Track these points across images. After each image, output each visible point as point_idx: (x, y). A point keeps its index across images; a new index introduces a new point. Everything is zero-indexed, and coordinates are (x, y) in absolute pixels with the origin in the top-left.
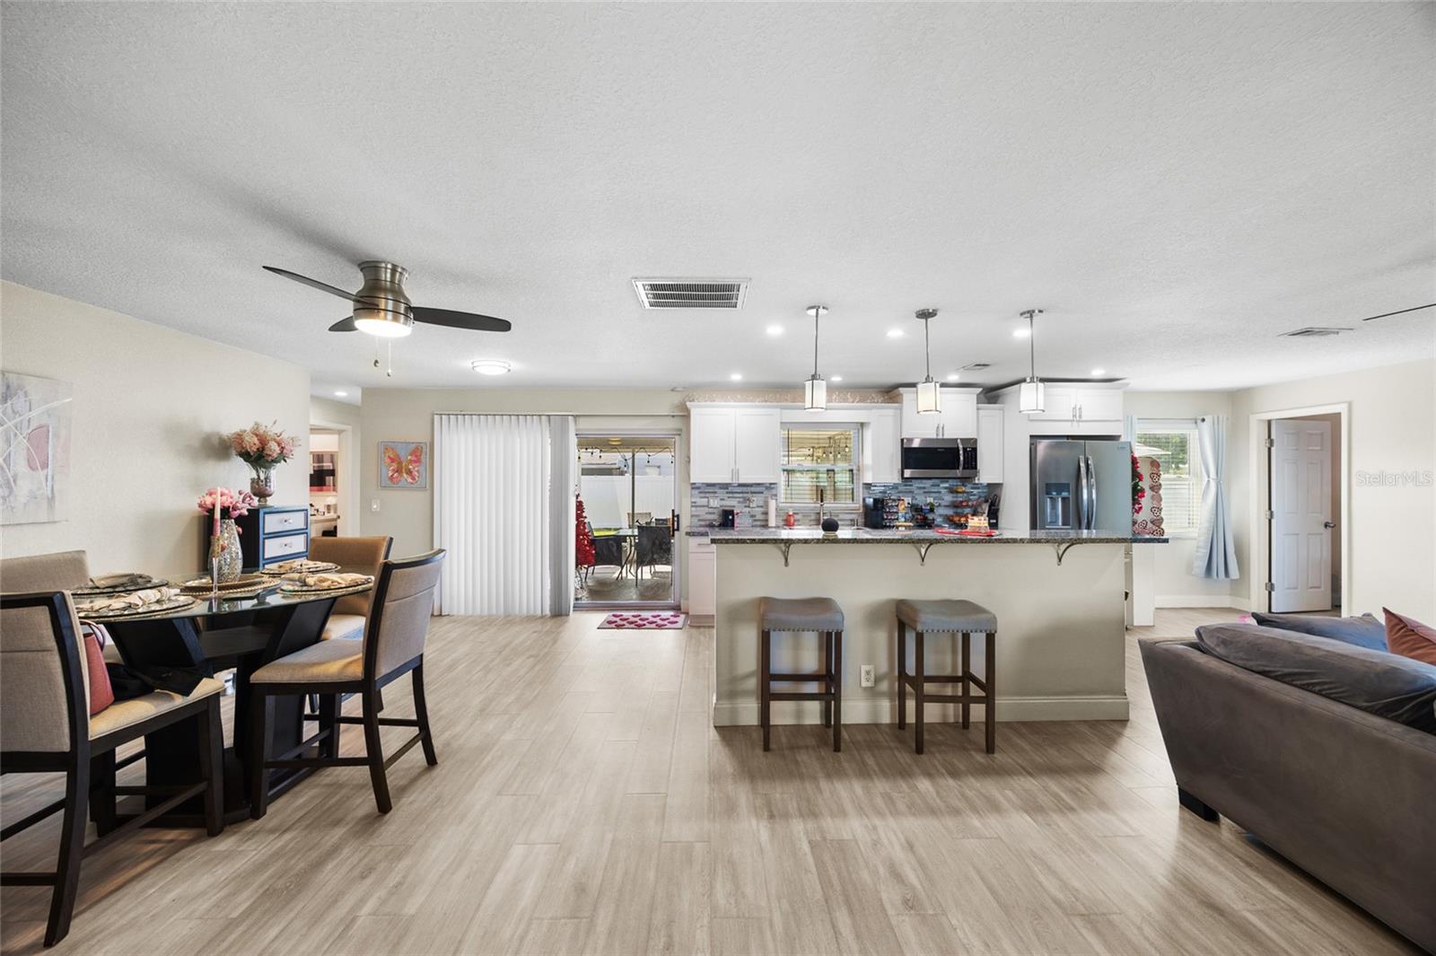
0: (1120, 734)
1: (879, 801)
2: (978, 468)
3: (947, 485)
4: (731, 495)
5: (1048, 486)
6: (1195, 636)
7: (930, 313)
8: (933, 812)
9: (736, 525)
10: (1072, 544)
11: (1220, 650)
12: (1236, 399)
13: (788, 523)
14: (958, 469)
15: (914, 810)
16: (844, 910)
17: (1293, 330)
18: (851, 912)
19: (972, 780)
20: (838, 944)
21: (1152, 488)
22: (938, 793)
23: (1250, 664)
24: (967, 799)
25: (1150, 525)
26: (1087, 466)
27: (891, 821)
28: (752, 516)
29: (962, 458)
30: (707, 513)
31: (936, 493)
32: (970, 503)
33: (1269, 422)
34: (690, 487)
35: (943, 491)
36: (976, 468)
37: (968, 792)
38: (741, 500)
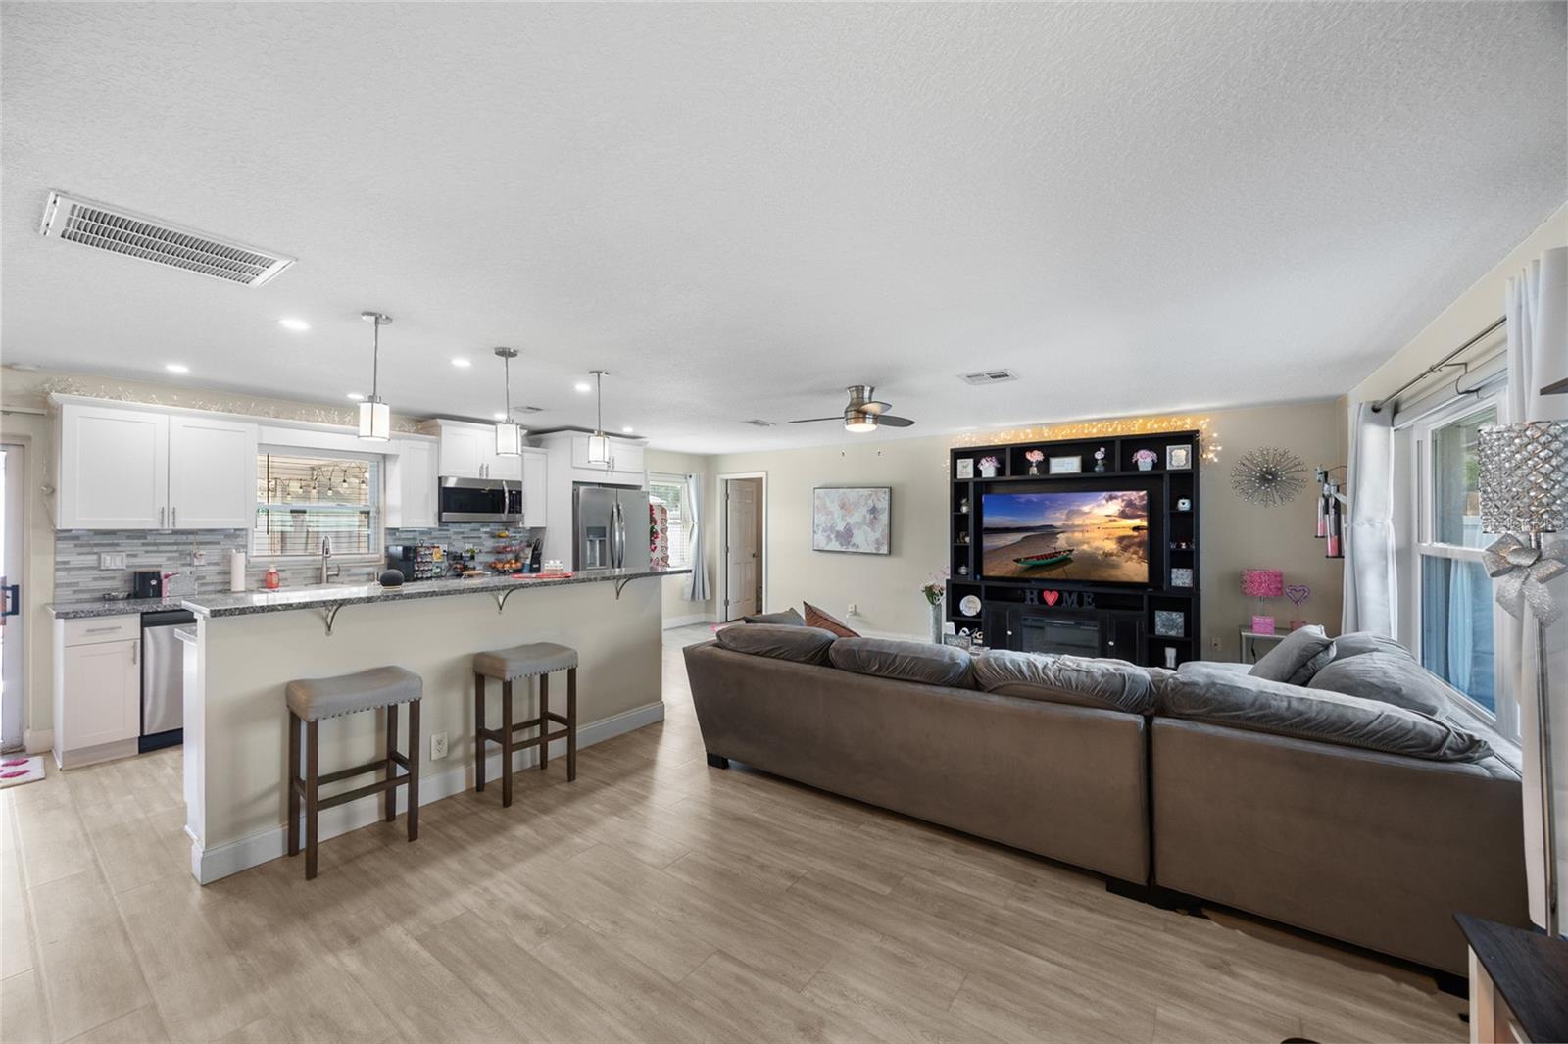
0: (661, 731)
1: (483, 866)
2: (523, 511)
3: (488, 530)
4: (154, 548)
5: (588, 529)
6: (716, 638)
7: (509, 352)
8: (538, 849)
9: (163, 595)
10: (630, 579)
11: (732, 645)
12: (708, 462)
13: (268, 583)
14: (503, 512)
15: (519, 856)
16: (482, 974)
17: (749, 420)
18: (490, 971)
19: (565, 808)
20: (487, 1003)
21: (662, 531)
22: (536, 832)
23: (750, 649)
24: (562, 825)
25: (661, 561)
26: (619, 510)
27: (501, 876)
28: (198, 579)
29: (507, 500)
30: (95, 579)
31: (476, 537)
32: (513, 549)
33: (727, 481)
34: (53, 537)
35: (483, 536)
36: (521, 512)
37: (564, 820)
38: (176, 555)
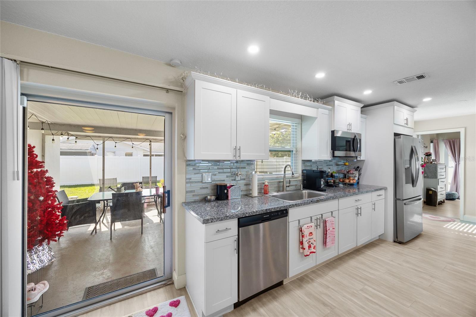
2: (361, 151)
4: (221, 171)
9: (229, 198)
30: (201, 188)
34: (184, 164)
38: (229, 174)
